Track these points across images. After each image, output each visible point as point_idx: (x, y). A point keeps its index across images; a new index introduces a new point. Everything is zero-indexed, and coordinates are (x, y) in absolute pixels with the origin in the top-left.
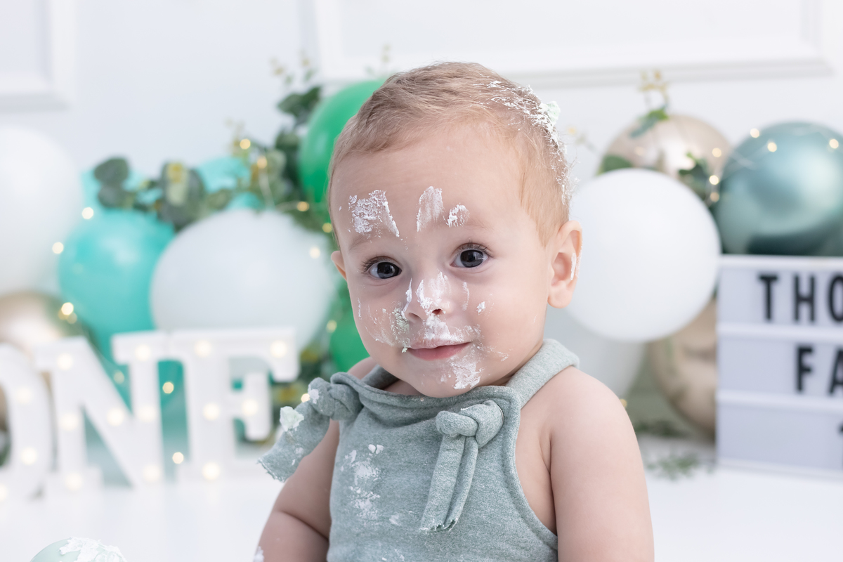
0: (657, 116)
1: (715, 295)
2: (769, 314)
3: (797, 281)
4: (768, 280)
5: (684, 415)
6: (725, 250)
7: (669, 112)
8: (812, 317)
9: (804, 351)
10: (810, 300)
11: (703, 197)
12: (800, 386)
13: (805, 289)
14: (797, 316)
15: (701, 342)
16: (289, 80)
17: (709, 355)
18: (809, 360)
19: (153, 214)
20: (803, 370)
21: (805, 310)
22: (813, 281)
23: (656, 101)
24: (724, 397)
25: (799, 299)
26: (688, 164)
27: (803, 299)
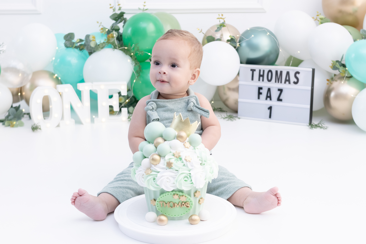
0: (222, 25)
1: (238, 74)
2: (252, 79)
3: (260, 71)
4: (253, 71)
5: (227, 106)
6: (241, 63)
7: (225, 25)
8: (263, 80)
9: (260, 88)
10: (263, 76)
11: (235, 47)
12: (259, 98)
13: (262, 73)
14: (259, 80)
15: (234, 86)
16: (114, 10)
17: (236, 90)
18: (261, 91)
19: (78, 49)
20: (260, 93)
21: (261, 78)
22: (264, 71)
23: (222, 21)
24: (239, 100)
25: (260, 76)
26: (229, 39)
27: (261, 76)
